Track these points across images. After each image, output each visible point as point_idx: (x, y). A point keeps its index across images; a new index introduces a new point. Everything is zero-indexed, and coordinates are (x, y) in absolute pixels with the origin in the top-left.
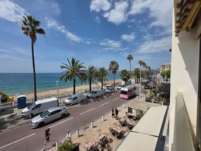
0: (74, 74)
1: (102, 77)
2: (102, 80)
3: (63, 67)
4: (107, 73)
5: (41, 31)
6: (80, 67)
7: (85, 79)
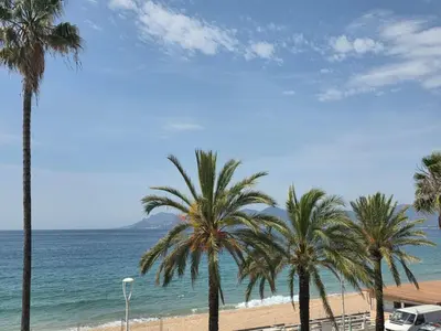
0: (212, 240)
1: (377, 255)
2: (377, 275)
3: (152, 203)
4: (405, 232)
5: (66, 37)
6: (245, 199)
7: (272, 268)
